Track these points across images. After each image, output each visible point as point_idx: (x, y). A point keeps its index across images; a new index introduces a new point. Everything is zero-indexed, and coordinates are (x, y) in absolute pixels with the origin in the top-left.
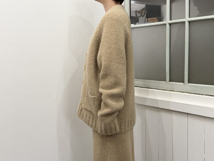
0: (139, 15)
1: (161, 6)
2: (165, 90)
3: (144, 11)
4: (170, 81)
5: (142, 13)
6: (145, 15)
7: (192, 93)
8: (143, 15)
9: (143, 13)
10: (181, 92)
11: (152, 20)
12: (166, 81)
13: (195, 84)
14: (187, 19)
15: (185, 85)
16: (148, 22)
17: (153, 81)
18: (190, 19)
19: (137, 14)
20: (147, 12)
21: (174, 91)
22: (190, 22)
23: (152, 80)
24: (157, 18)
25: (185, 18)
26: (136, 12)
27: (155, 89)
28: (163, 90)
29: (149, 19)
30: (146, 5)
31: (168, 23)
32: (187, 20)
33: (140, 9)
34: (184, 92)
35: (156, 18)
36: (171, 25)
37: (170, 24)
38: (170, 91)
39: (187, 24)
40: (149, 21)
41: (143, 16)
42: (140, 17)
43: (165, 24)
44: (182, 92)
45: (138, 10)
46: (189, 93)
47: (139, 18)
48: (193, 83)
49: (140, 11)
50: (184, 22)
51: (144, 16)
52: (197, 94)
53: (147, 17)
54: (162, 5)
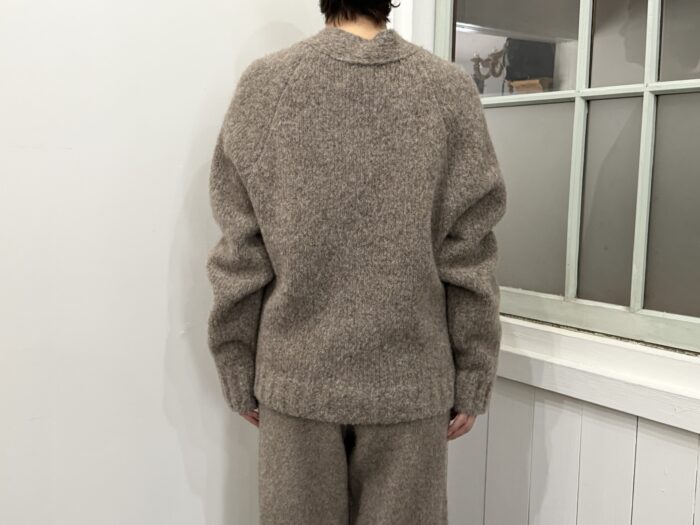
0: (484, 71)
1: (554, 45)
2: (558, 326)
3: (501, 60)
4: (579, 295)
5: (494, 65)
6: (505, 71)
7: (657, 346)
8: (497, 70)
9: (499, 66)
10: (617, 337)
11: (523, 86)
12: (563, 295)
13: (668, 312)
14: (650, 84)
15: (632, 315)
16: (511, 90)
17: (520, 291)
18: (660, 84)
19: (481, 67)
20: (510, 61)
21: (593, 332)
22: (658, 96)
23: (517, 287)
24: (540, 82)
25: (642, 82)
26: (477, 60)
27: (524, 318)
28: (553, 325)
29: (515, 84)
30: (508, 39)
31: (583, 98)
32: (649, 89)
33: (490, 53)
34: (628, 340)
35: (537, 81)
36: (592, 103)
37: (588, 101)
38: (579, 330)
39: (648, 103)
40: (514, 89)
41: (496, 75)
42: (487, 77)
43: (572, 101)
44: (622, 338)
45: (484, 57)
46: (646, 344)
47: (486, 82)
48: (663, 311)
49: (488, 60)
50: (640, 96)
51: (500, 73)
52: (675, 349)
53: (511, 77)
54: (560, 42)
